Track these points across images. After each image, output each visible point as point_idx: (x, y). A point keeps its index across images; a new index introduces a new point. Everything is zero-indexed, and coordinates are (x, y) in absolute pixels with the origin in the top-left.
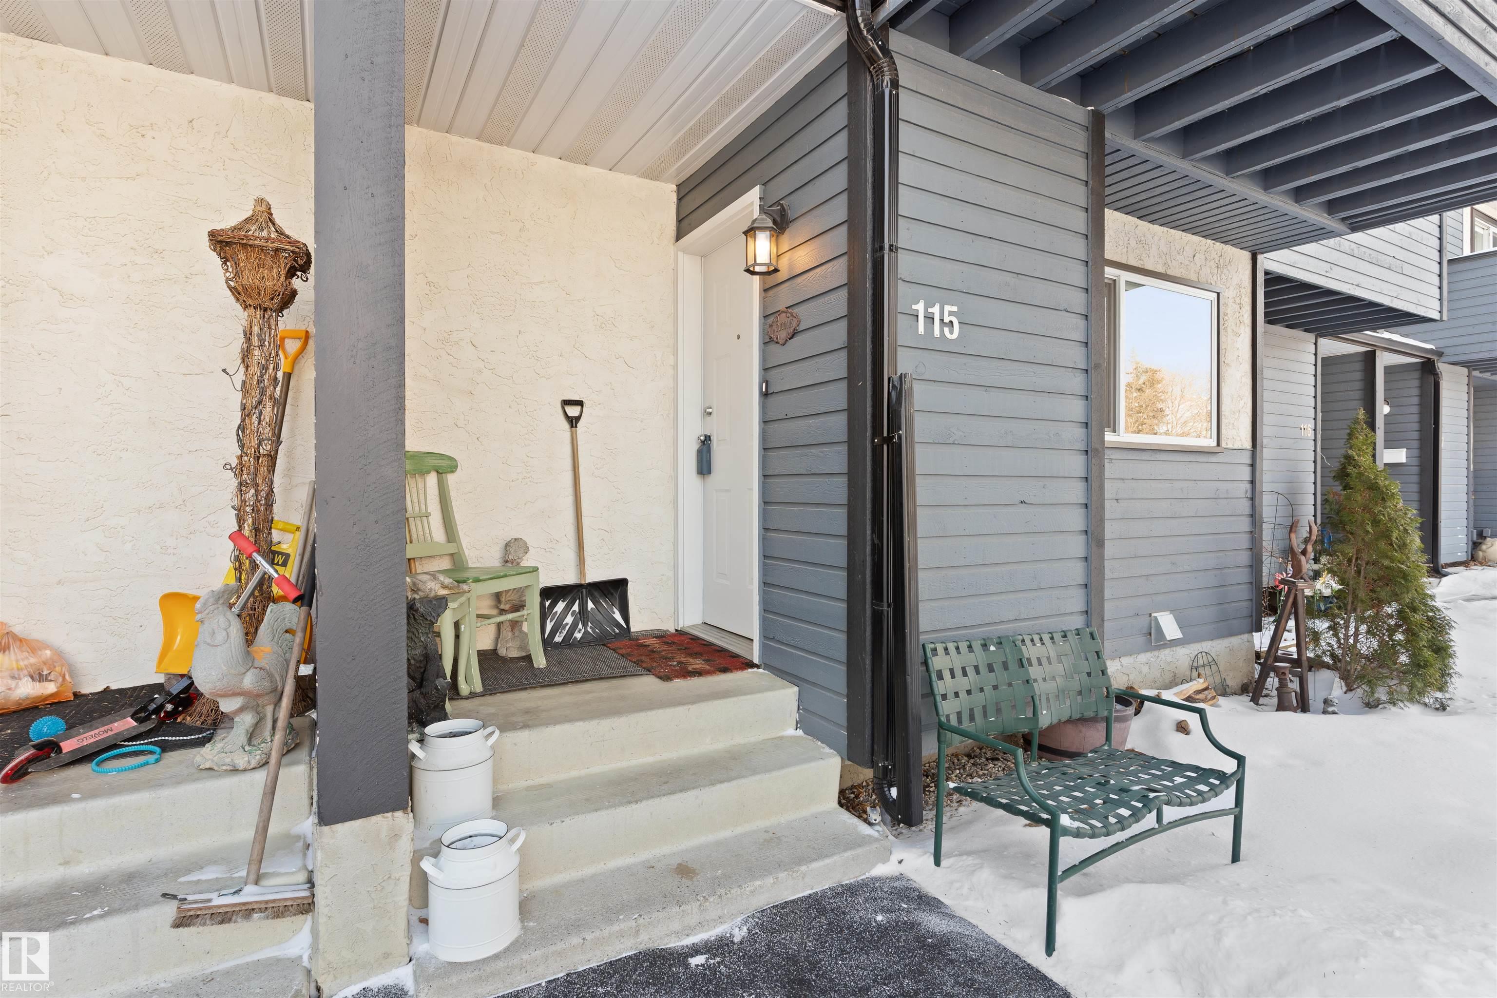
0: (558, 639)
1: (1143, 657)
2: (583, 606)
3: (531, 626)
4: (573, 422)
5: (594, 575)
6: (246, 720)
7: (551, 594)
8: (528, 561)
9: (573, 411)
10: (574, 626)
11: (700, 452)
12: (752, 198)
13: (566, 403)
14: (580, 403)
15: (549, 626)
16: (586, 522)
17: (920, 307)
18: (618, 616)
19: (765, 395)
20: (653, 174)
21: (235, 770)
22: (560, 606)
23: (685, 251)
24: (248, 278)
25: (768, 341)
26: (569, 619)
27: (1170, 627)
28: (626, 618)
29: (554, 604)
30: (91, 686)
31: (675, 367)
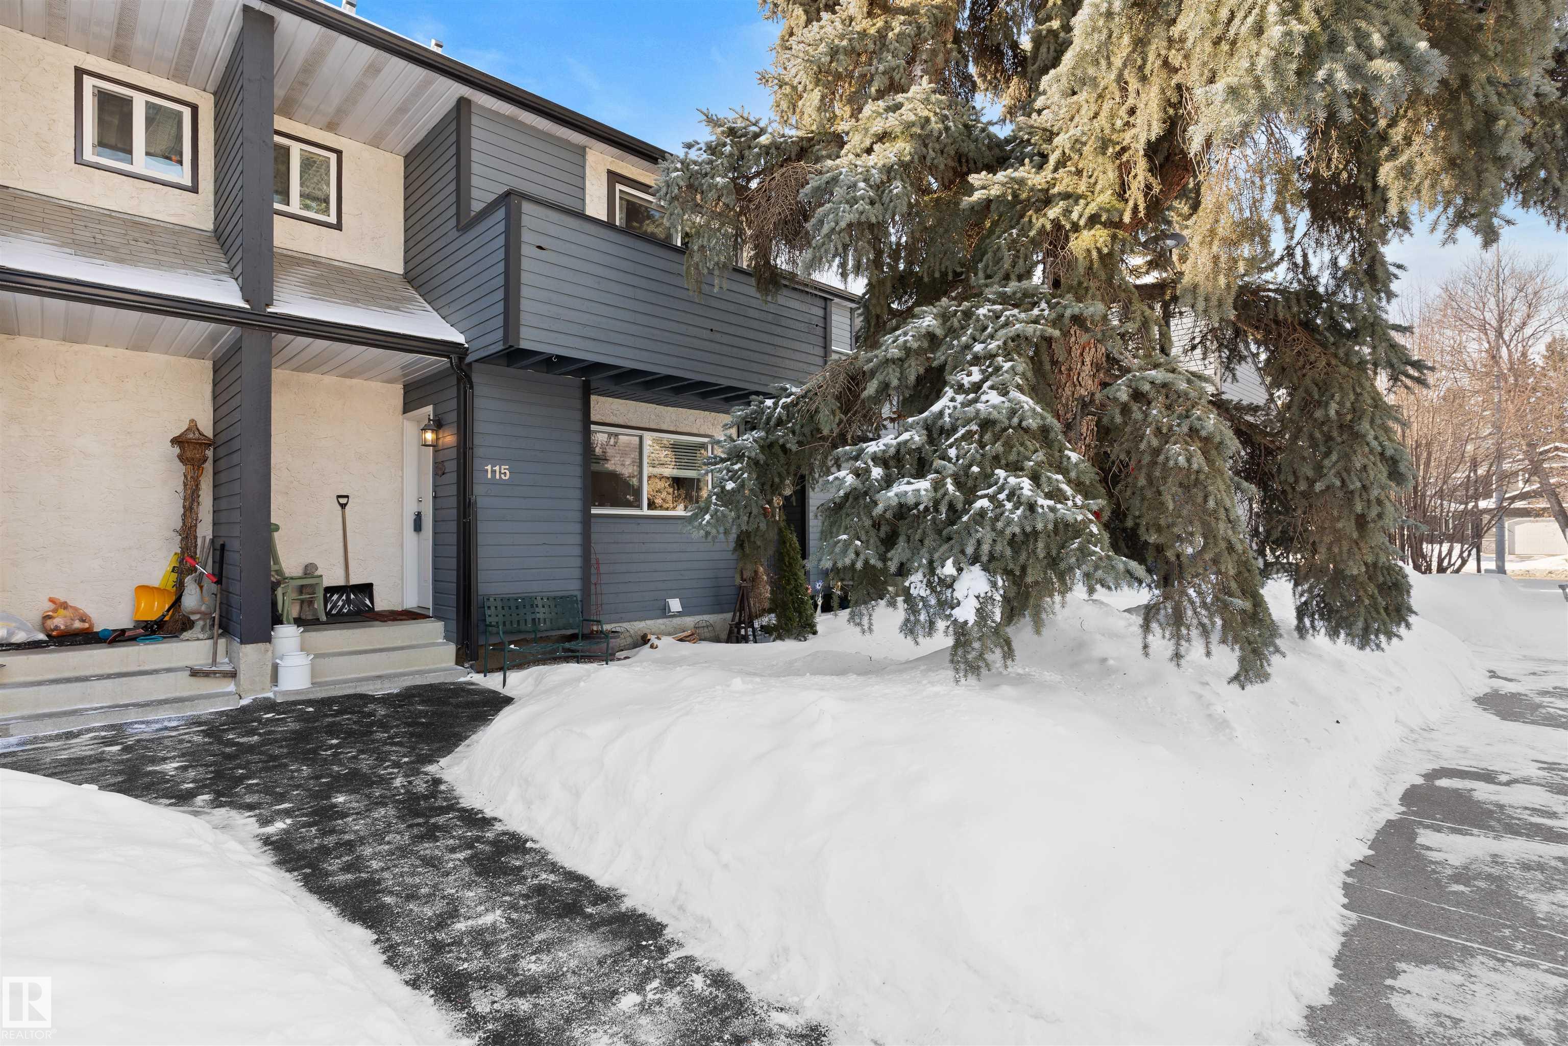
0: (334, 612)
1: (660, 621)
2: (348, 597)
3: (319, 604)
4: (343, 506)
5: (354, 581)
6: (201, 623)
7: (331, 590)
8: (318, 573)
9: (343, 501)
10: (343, 606)
11: (415, 520)
12: (429, 410)
13: (339, 497)
14: (347, 497)
15: (329, 607)
16: (350, 555)
17: (489, 468)
18: (368, 602)
19: (435, 498)
20: (390, 381)
21: (198, 639)
22: (335, 597)
23: (408, 419)
24: (189, 454)
25: (435, 474)
26: (340, 603)
27: (675, 605)
28: (372, 603)
29: (332, 596)
30: (97, 628)
31: (402, 477)
